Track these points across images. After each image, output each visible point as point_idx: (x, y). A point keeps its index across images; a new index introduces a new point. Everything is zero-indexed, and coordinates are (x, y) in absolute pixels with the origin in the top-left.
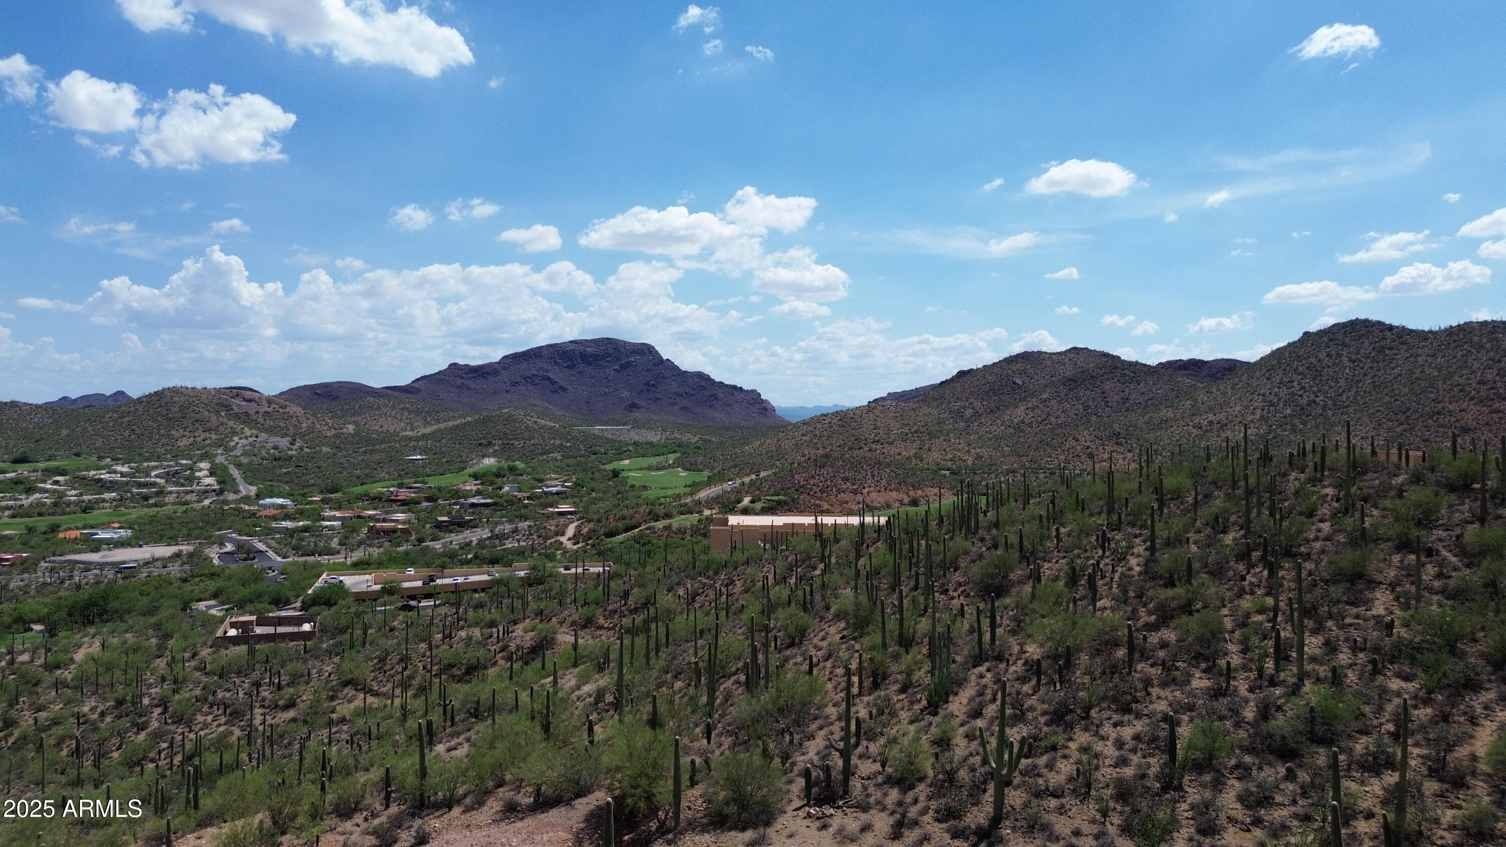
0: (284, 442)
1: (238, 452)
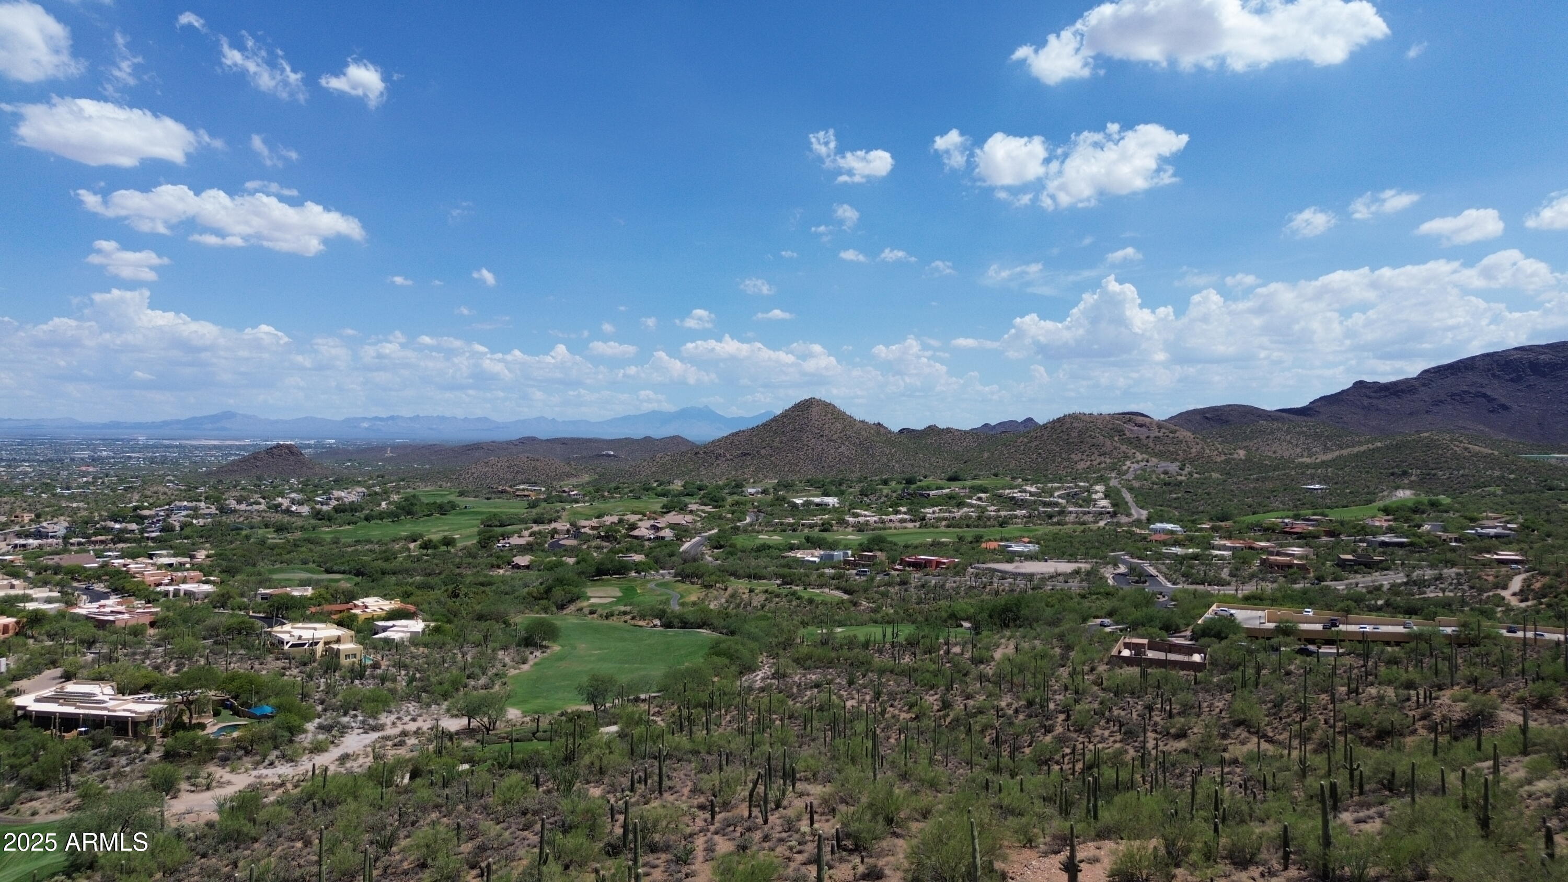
0: (1173, 467)
1: (1130, 476)
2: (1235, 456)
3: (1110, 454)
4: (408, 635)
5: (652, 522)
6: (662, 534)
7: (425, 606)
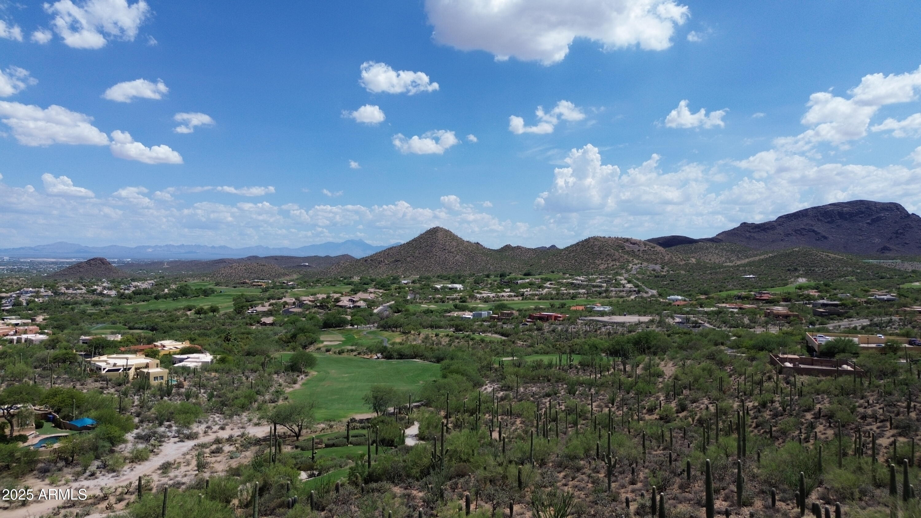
0: (658, 267)
2: (690, 261)
3: (618, 260)
4: (200, 364)
5: (350, 298)
6: (358, 304)
7: (207, 346)
